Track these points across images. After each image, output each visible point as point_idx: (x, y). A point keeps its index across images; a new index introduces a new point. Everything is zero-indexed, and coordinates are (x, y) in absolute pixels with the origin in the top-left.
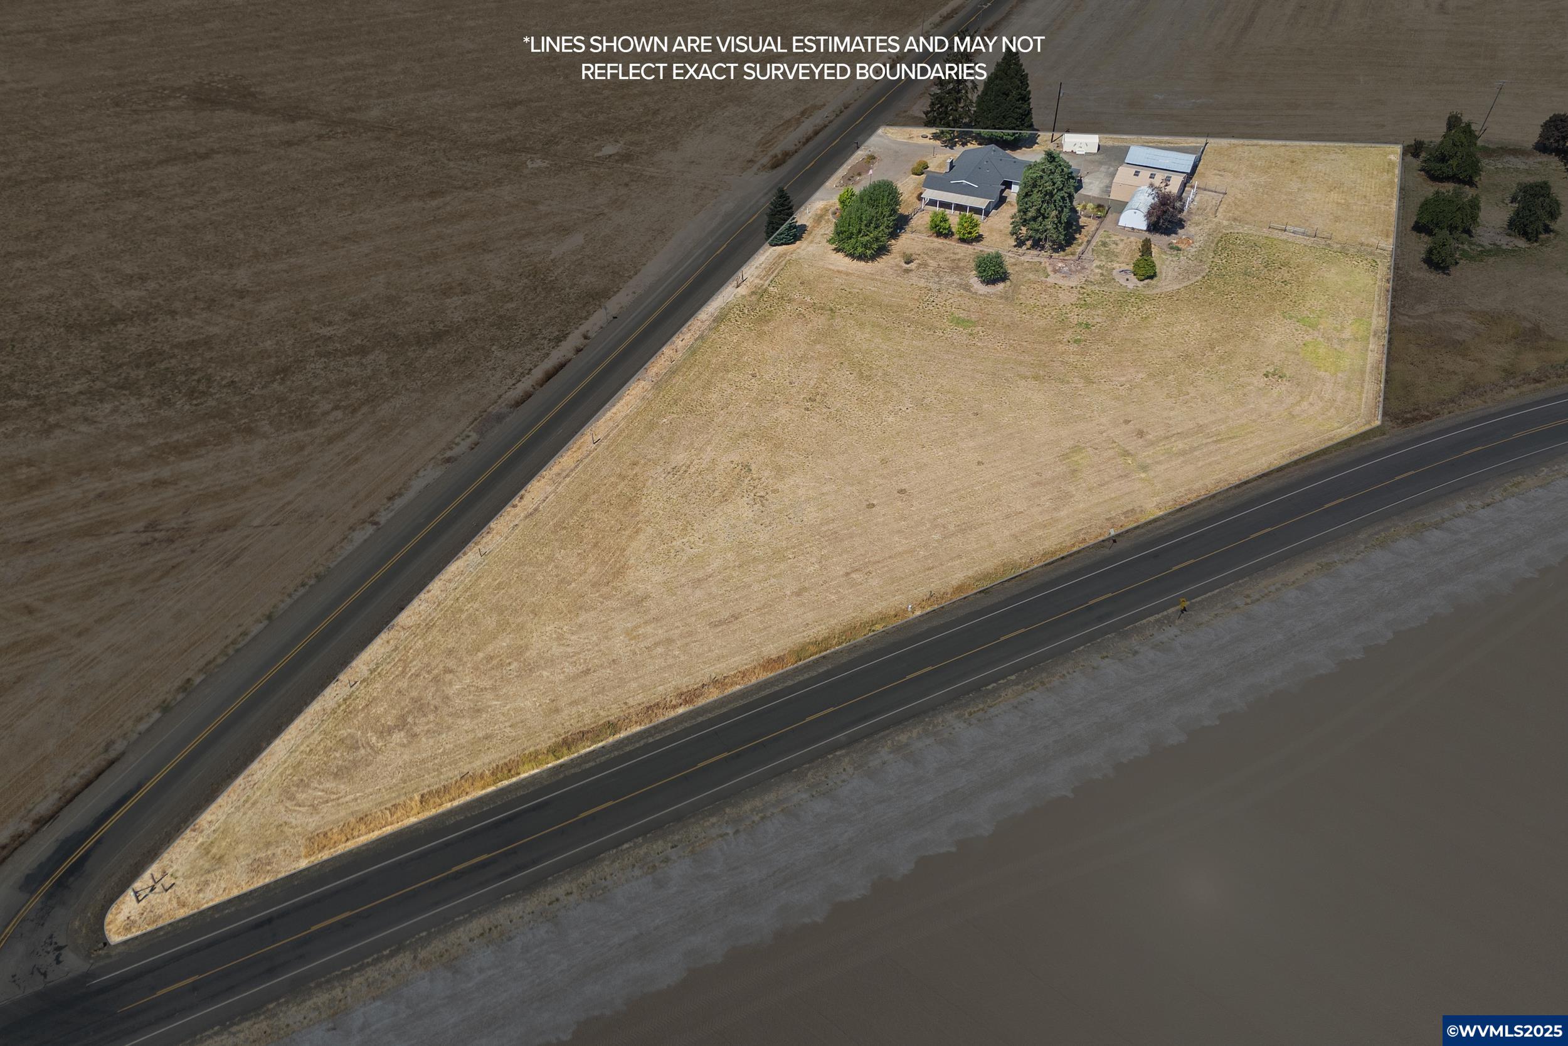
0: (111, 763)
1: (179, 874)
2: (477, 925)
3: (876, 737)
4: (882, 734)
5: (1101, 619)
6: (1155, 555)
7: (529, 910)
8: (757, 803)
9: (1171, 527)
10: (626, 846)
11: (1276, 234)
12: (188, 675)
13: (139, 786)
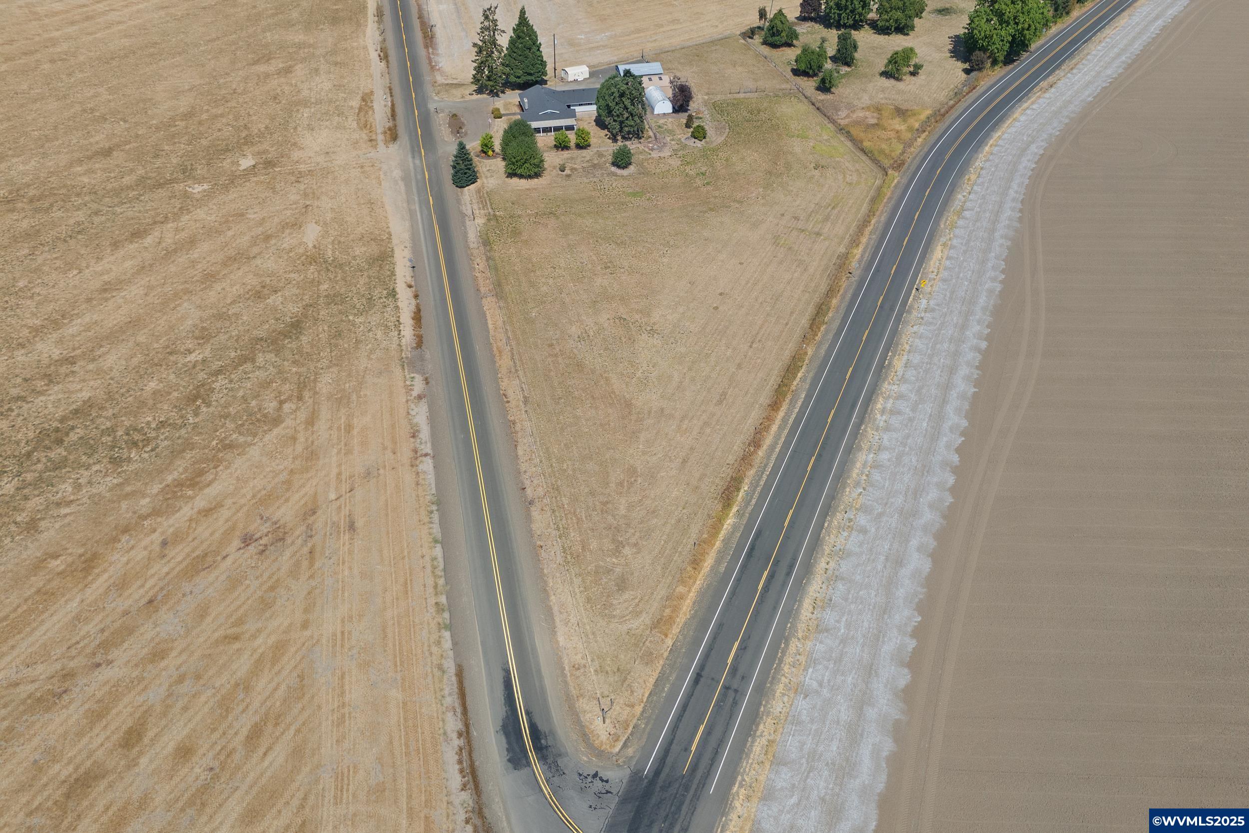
0: (460, 674)
1: (606, 693)
2: (807, 604)
3: (869, 411)
4: (869, 409)
5: (892, 309)
6: (877, 270)
7: (820, 583)
8: (856, 471)
9: (867, 255)
10: (826, 525)
11: (737, 96)
12: (432, 601)
13: (507, 672)
